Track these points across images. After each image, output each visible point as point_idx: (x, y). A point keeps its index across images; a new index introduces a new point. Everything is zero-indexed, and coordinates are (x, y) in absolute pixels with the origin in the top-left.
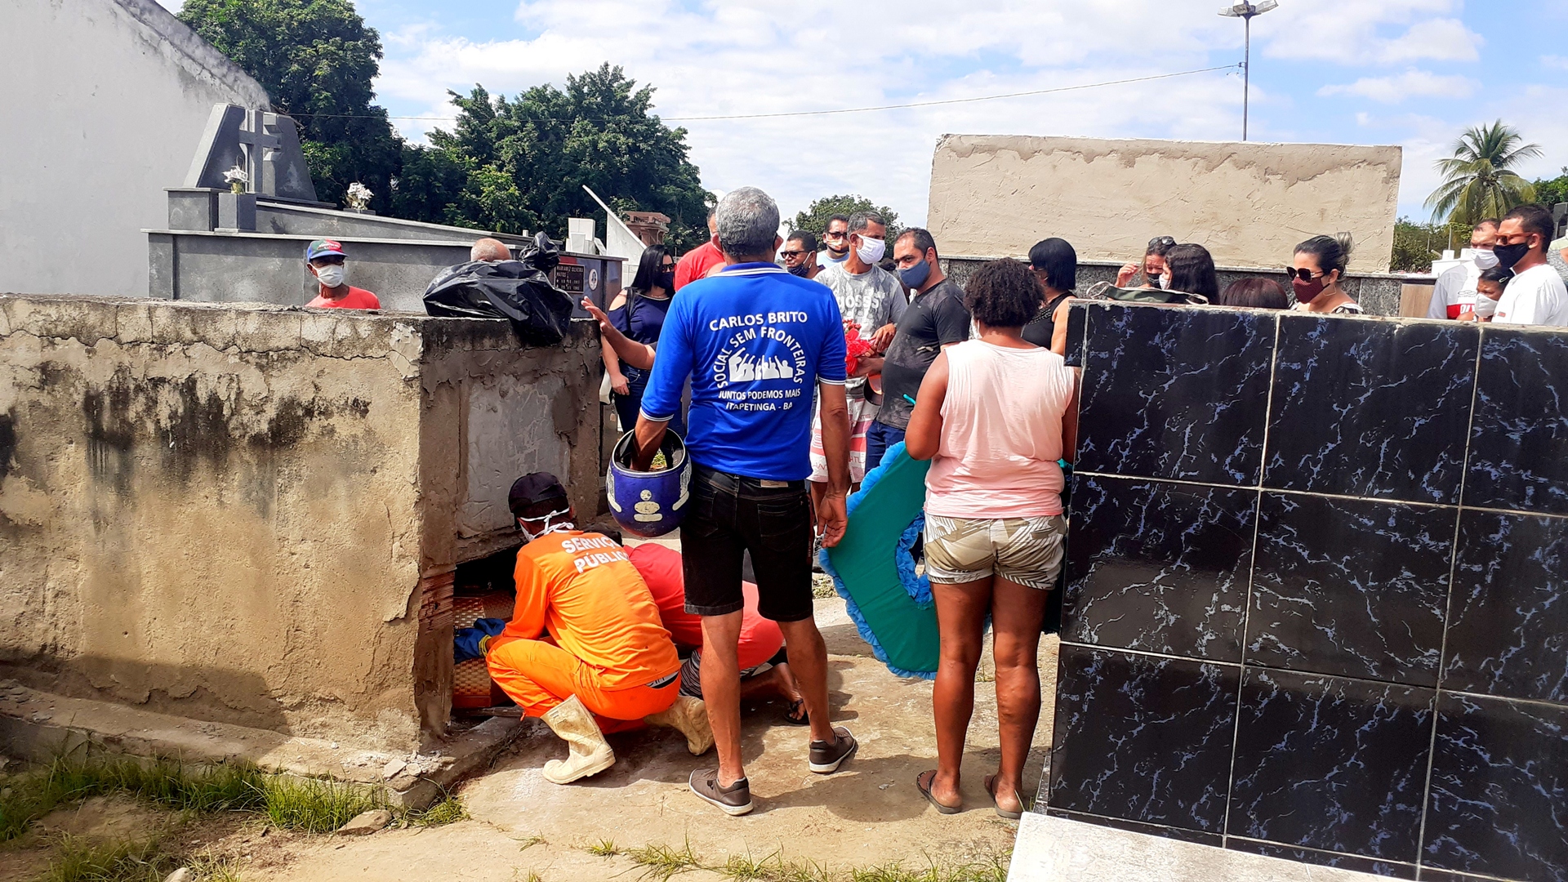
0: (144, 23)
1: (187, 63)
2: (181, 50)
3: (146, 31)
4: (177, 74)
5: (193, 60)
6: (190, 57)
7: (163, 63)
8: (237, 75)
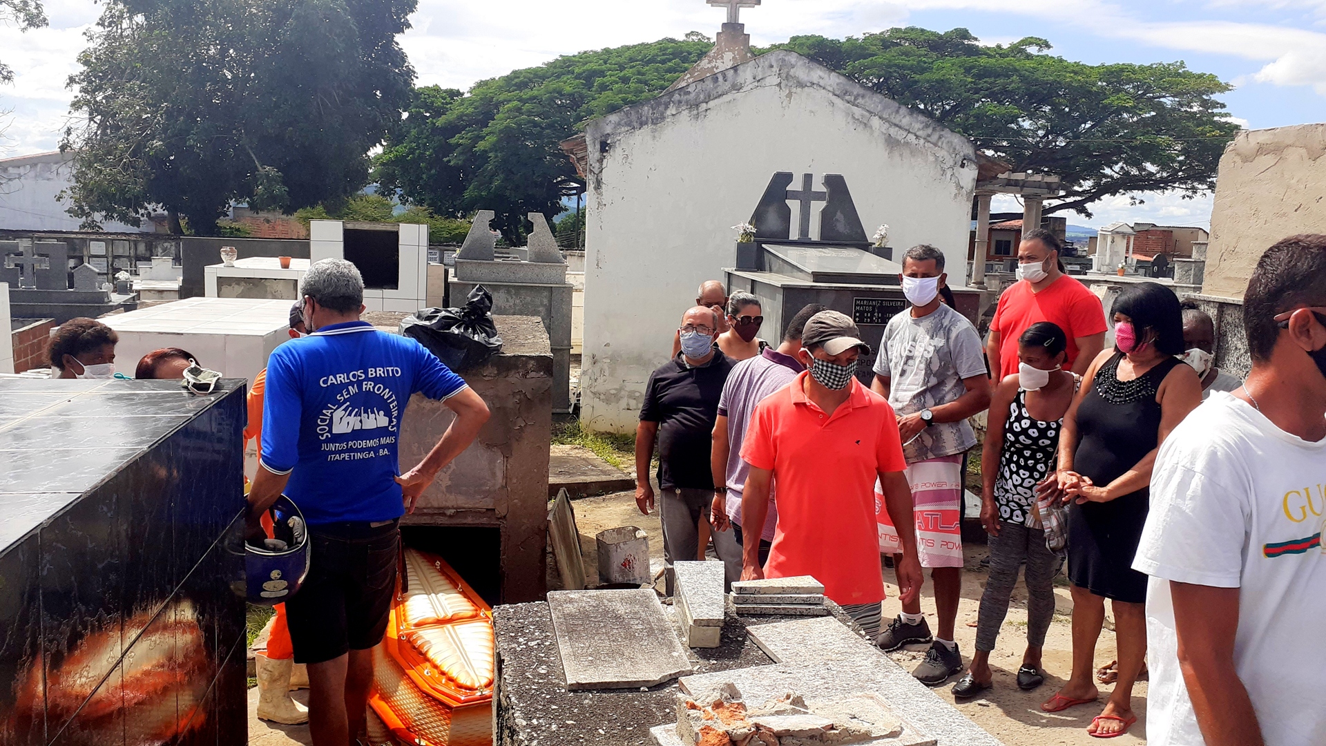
0: (857, 106)
1: (893, 131)
2: (888, 122)
3: (858, 112)
4: (883, 141)
5: (900, 127)
6: (896, 125)
7: (872, 134)
8: (942, 133)
